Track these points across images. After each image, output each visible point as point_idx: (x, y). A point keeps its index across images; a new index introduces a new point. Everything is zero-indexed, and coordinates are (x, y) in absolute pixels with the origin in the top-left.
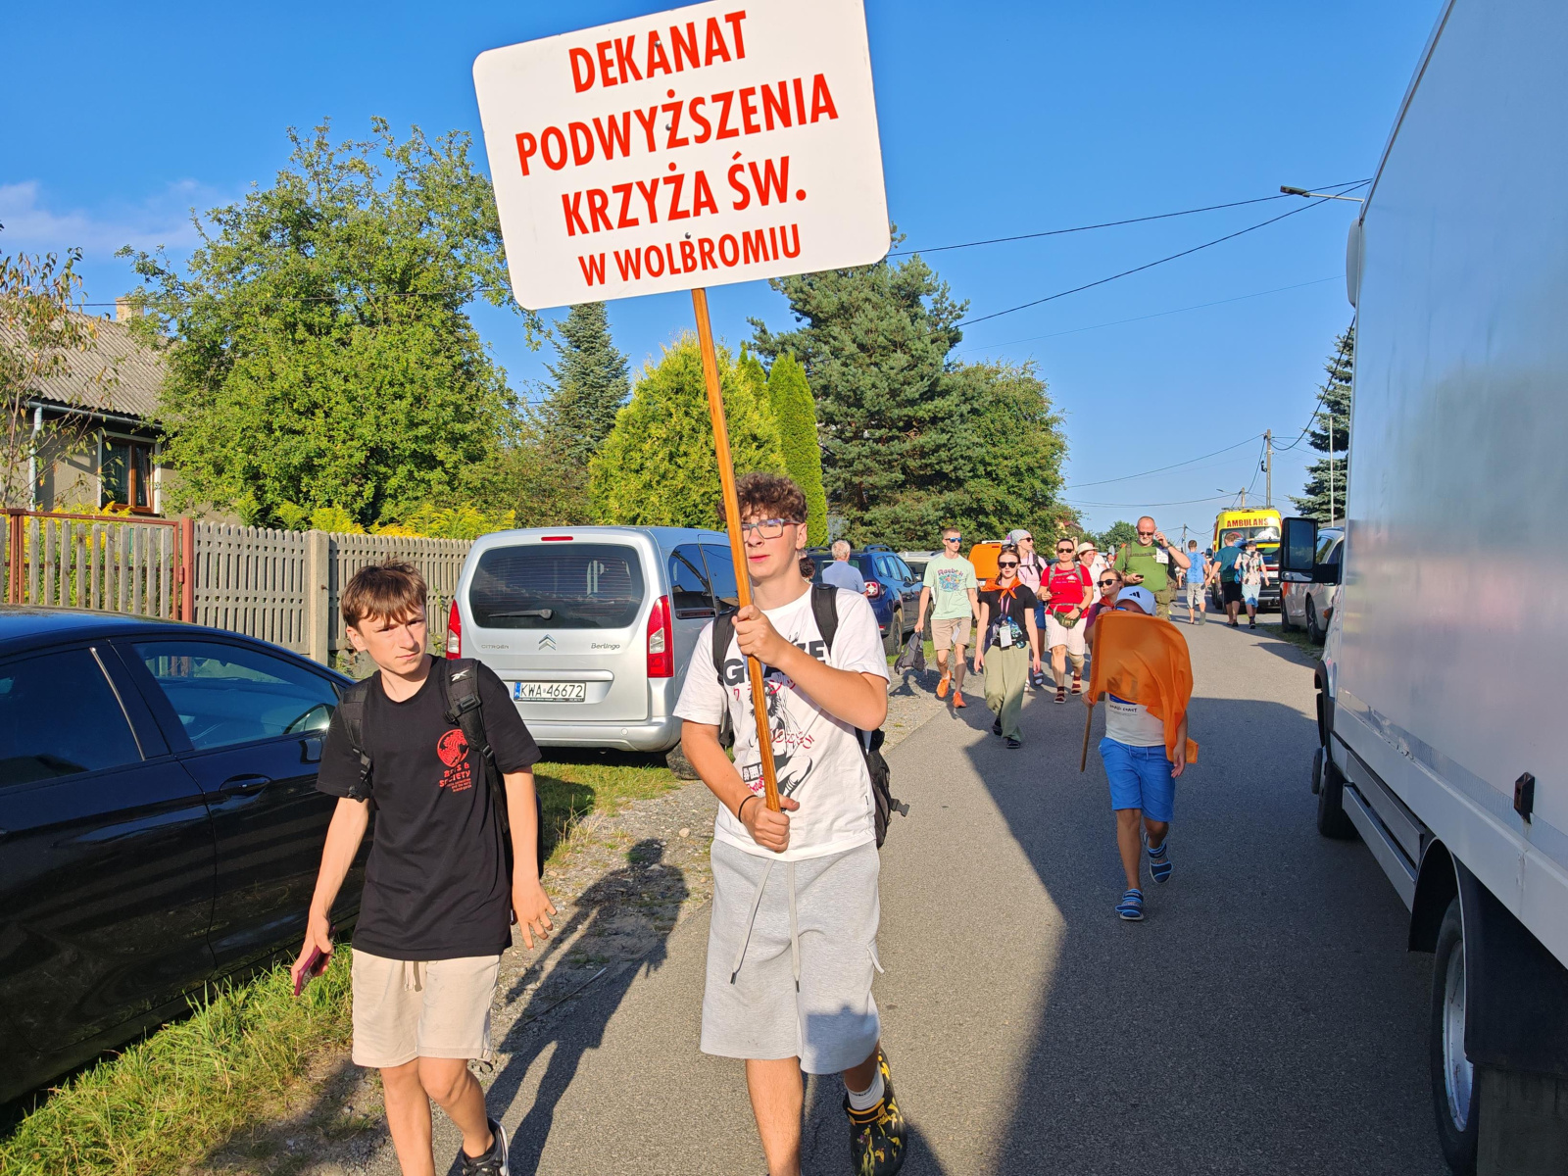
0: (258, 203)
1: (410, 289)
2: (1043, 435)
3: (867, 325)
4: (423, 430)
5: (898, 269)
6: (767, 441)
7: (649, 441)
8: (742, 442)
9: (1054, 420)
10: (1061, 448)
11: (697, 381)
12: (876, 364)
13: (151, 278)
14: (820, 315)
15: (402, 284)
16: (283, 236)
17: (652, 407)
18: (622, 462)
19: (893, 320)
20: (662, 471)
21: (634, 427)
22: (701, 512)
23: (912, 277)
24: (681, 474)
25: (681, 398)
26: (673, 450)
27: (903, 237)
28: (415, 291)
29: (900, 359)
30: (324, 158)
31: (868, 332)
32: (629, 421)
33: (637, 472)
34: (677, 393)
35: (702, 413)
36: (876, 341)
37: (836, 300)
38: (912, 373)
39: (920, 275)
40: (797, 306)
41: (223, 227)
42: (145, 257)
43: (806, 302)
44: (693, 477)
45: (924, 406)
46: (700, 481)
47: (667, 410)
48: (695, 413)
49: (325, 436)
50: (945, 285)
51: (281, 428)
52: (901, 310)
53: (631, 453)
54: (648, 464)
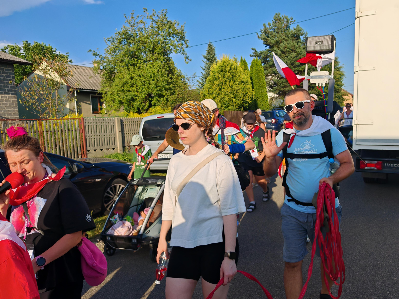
0: (118, 35)
1: (155, 52)
2: (338, 72)
3: (284, 46)
4: (159, 88)
5: (293, 29)
6: (246, 83)
7: (214, 86)
8: (239, 83)
9: (341, 67)
10: (343, 75)
11: (226, 68)
12: (287, 57)
13: (97, 57)
14: (271, 45)
15: (152, 51)
16: (124, 42)
17: (215, 76)
18: (208, 92)
19: (291, 44)
20: (218, 93)
21: (211, 82)
22: (229, 103)
23: (297, 31)
24: (223, 93)
25: (222, 73)
26: (220, 87)
27: (295, 21)
28: (156, 52)
29: (294, 54)
30: (133, 21)
31: (285, 48)
32: (210, 81)
33: (212, 94)
34: (221, 72)
35: (228, 77)
36: (287, 50)
37: (275, 39)
38: (298, 58)
39: (299, 30)
40: (264, 43)
41: (110, 42)
42: (94, 51)
43: (266, 42)
44: (225, 94)
45: (301, 67)
46: (228, 95)
47: (219, 77)
48: (226, 77)
49: (137, 92)
50: (306, 33)
51: (126, 91)
52: (294, 41)
53: (210, 89)
54: (214, 92)
